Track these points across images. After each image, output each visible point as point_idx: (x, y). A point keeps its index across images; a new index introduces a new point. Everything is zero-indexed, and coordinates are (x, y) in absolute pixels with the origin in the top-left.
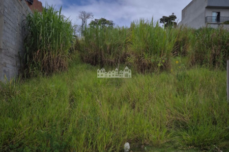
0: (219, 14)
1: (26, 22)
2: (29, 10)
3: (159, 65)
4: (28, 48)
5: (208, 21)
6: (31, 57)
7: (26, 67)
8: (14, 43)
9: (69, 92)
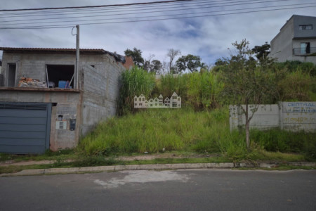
0: (308, 45)
1: (121, 77)
2: (123, 67)
3: (207, 106)
4: (122, 96)
5: (296, 53)
6: (124, 102)
7: (121, 108)
8: (114, 93)
9: (143, 124)
